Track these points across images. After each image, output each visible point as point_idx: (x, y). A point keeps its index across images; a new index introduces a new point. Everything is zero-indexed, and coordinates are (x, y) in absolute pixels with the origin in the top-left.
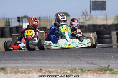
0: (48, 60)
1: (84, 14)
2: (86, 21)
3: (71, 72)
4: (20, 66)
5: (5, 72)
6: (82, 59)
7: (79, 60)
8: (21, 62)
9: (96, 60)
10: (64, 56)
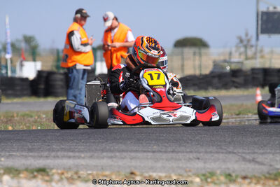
0: (149, 151)
1: (241, 41)
2: (247, 59)
3: (202, 180)
4: (82, 165)
5: (47, 178)
6: (230, 150)
7: (222, 153)
8: (86, 154)
9: (263, 154)
10: (188, 143)
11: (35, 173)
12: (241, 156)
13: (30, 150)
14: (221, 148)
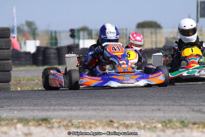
0: (122, 105)
3: (163, 126)
4: (74, 116)
5: (49, 126)
6: (182, 104)
8: (76, 107)
10: (151, 98)
11: (40, 122)
12: (190, 108)
13: (35, 105)
14: (175, 102)
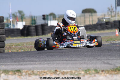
0: (64, 60)
1: (109, 10)
2: (112, 17)
3: (85, 73)
4: (36, 68)
5: (20, 74)
7: (95, 60)
8: (38, 62)
9: (112, 60)
11: (16, 72)
12: (103, 61)
13: (15, 62)
14: (95, 58)
